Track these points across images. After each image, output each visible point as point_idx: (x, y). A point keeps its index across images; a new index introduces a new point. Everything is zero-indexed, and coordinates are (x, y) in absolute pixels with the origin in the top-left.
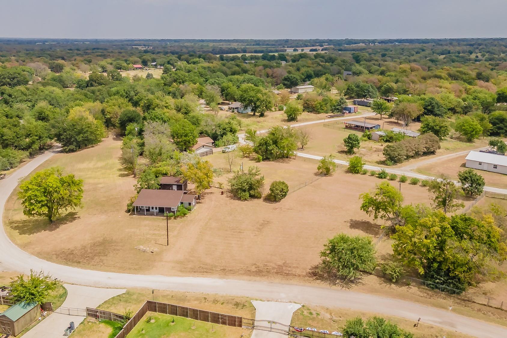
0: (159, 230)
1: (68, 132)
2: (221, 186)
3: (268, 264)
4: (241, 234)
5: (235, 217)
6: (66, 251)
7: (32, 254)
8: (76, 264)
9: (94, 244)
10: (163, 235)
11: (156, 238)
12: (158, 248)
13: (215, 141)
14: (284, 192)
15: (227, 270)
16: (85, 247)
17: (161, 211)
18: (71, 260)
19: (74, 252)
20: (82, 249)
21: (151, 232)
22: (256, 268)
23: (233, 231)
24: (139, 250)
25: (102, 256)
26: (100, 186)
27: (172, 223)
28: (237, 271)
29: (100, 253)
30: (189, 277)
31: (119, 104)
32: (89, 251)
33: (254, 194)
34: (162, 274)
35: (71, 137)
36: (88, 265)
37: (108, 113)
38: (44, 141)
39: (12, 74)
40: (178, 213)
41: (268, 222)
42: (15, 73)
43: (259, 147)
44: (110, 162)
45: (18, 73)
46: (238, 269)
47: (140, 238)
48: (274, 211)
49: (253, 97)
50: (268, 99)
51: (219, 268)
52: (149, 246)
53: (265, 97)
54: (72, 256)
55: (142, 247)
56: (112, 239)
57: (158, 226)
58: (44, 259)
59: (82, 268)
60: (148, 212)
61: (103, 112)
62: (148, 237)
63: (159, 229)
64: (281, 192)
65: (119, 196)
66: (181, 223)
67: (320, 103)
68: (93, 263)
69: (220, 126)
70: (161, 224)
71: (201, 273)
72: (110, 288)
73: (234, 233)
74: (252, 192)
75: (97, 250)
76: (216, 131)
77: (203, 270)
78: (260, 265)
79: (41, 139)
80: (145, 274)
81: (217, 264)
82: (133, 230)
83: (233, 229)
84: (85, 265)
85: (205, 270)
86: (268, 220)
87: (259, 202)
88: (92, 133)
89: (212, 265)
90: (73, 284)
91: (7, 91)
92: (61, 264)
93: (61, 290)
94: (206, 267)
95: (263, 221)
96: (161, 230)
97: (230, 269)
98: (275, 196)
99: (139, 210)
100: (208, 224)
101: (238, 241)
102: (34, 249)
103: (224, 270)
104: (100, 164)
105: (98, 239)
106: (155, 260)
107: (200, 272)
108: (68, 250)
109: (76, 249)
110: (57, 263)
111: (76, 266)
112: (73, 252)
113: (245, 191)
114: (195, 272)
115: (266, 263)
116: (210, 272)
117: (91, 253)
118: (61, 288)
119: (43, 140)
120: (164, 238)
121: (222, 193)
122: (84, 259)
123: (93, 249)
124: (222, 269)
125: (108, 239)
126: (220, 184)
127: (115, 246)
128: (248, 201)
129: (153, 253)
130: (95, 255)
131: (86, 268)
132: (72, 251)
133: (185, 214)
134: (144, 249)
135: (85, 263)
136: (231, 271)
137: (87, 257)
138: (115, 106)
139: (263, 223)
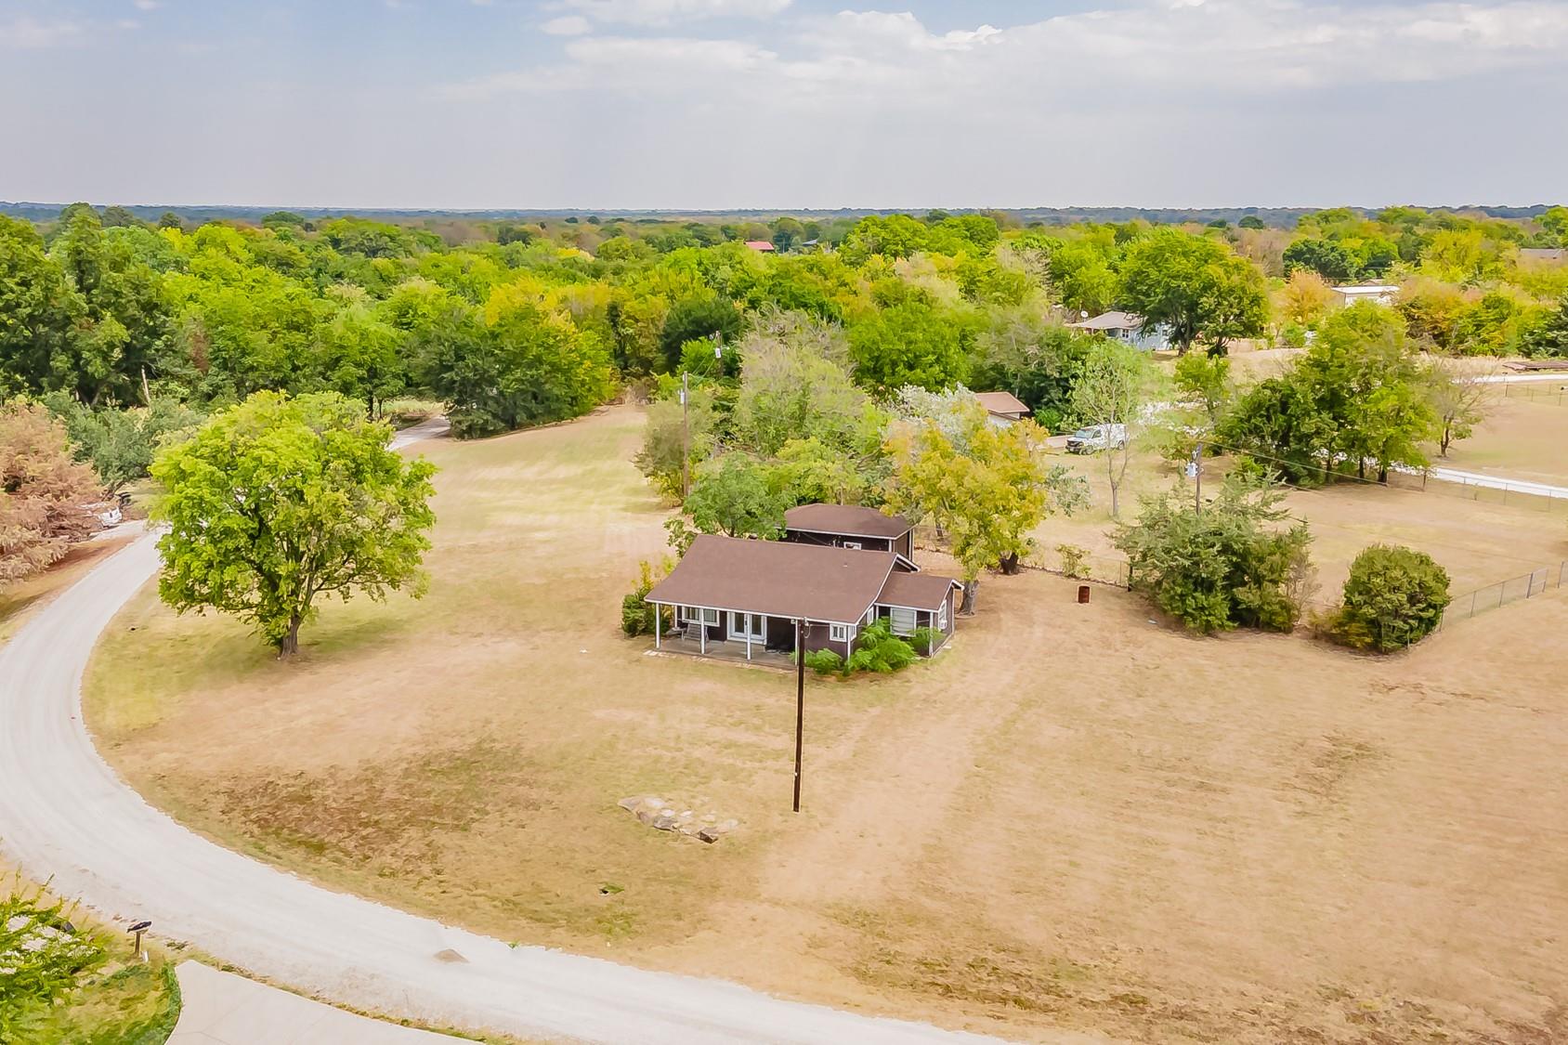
0: (757, 728)
1: (470, 360)
2: (1073, 565)
3: (1438, 1006)
4: (1211, 795)
5: (1164, 706)
6: (281, 783)
7: (132, 779)
8: (298, 854)
9: (428, 763)
10: (777, 755)
11: (739, 764)
12: (741, 821)
13: (1032, 409)
14: (1430, 606)
15: (1157, 1007)
16: (379, 773)
17: (781, 636)
18: (286, 831)
19: (317, 794)
20: (357, 781)
21: (718, 733)
22: (1355, 1019)
23: (1163, 774)
24: (640, 815)
25: (443, 826)
26: (539, 536)
27: (826, 701)
28: (1227, 1022)
29: (437, 809)
30: (914, 1018)
31: (671, 291)
32: (390, 793)
33: (1257, 602)
34: (741, 979)
35: (482, 376)
36: (359, 868)
37: (629, 317)
38: (385, 387)
39: (371, 236)
40: (864, 657)
41: (1359, 747)
42: (381, 235)
43: (1249, 420)
44: (606, 465)
45: (389, 236)
46: (1231, 1009)
47: (657, 760)
48: (1377, 696)
49: (1187, 278)
50: (1251, 288)
51: (1103, 984)
52: (698, 802)
53: (1235, 279)
54: (297, 811)
55: (654, 804)
56: (518, 749)
57: (758, 707)
58: (167, 810)
59: (321, 877)
60: (716, 644)
61: (614, 312)
62: (697, 753)
63: (757, 721)
64: (1413, 600)
65: (604, 574)
66: (871, 705)
67: (1474, 315)
68: (388, 859)
69: (1059, 346)
70: (771, 701)
71: (988, 1006)
72: (422, 1026)
73: (1173, 790)
74: (1247, 595)
75: (428, 793)
76: (1041, 364)
77: (995, 988)
78: (1377, 1004)
79: (376, 381)
80: (645, 964)
81: (1083, 959)
82: (628, 715)
83: (1160, 768)
84: (343, 863)
85: (1012, 989)
86: (1361, 740)
87: (1290, 648)
88: (555, 368)
89: (1054, 962)
90: (229, 969)
91: (332, 264)
92: (230, 845)
93: (154, 995)
94: (1017, 967)
95: (1331, 739)
96: (767, 728)
97: (1174, 1002)
98: (1374, 623)
99: (676, 629)
100: (1020, 726)
101: (1201, 833)
102: (149, 756)
103: (1135, 1003)
104: (563, 471)
105: (454, 742)
106: (715, 888)
107: (983, 997)
108: (296, 778)
109: (332, 775)
110: (216, 838)
111: (293, 866)
112: (312, 792)
113: (1207, 586)
114: (948, 989)
115: (1416, 992)
116: (1046, 1009)
117: (394, 805)
118: (160, 983)
119: (383, 384)
120: (777, 771)
121: (1083, 595)
122: (352, 831)
123: (411, 785)
124: (1122, 998)
125: (498, 746)
126: (1070, 553)
127: (523, 782)
128: (1221, 639)
129: (708, 840)
130: (408, 821)
131: (338, 883)
132: (315, 784)
133: (897, 665)
134: (668, 813)
135: (348, 854)
136: (1181, 1015)
137: (366, 825)
138: (654, 293)
139: (1332, 754)
